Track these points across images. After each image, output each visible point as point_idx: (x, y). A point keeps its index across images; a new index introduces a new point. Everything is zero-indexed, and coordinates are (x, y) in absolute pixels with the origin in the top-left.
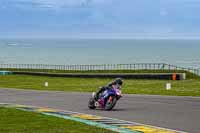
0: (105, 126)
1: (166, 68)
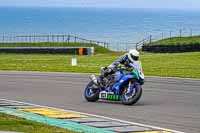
1: (72, 41)
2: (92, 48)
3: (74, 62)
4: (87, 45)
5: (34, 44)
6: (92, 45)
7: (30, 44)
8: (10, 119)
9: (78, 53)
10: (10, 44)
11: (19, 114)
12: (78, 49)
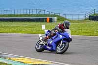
2: (56, 18)
5: (17, 16)
9: (46, 21)
12: (46, 18)
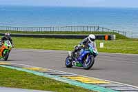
0: (49, 76)
2: (115, 36)
3: (102, 45)
4: (111, 33)
5: (74, 33)
6: (114, 33)
7: (72, 32)
8: (58, 84)
9: (104, 39)
10: (58, 32)
11: (64, 80)
12: (104, 36)
